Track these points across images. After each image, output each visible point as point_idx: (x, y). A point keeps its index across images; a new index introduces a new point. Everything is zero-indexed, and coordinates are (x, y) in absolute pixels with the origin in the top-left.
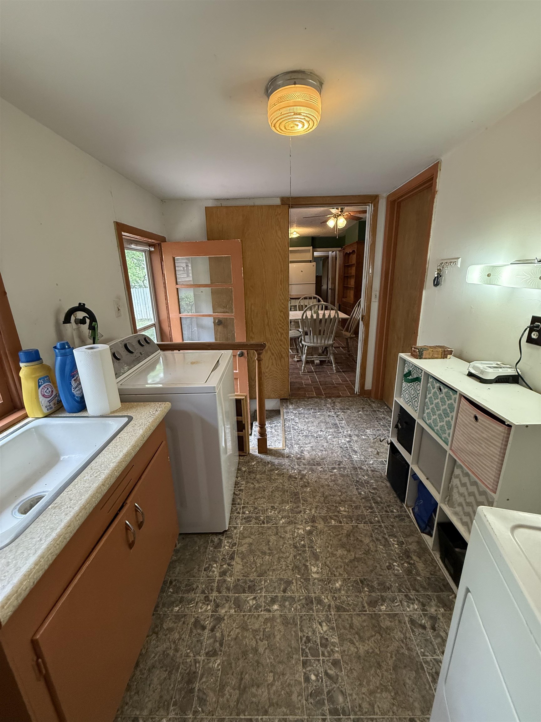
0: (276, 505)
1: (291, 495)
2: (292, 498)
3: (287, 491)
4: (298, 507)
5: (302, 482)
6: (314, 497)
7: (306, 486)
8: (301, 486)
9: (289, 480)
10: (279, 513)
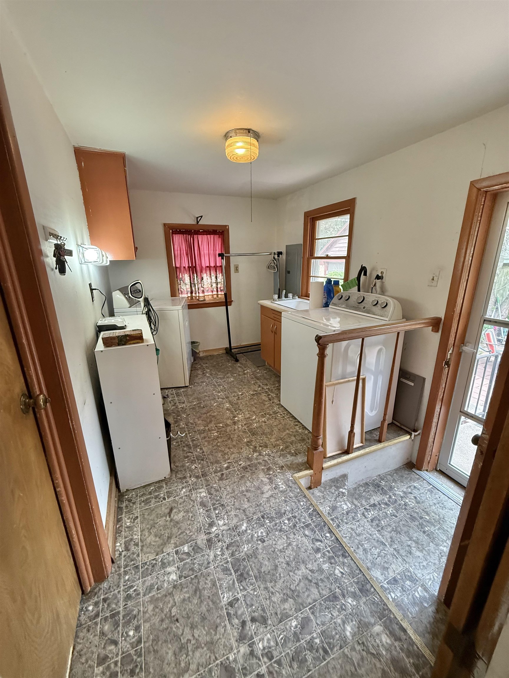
0: (263, 424)
1: (257, 433)
2: (255, 431)
3: (262, 434)
4: (248, 427)
5: (253, 444)
6: (239, 436)
7: (248, 442)
8: (252, 441)
9: (265, 443)
10: (259, 421)
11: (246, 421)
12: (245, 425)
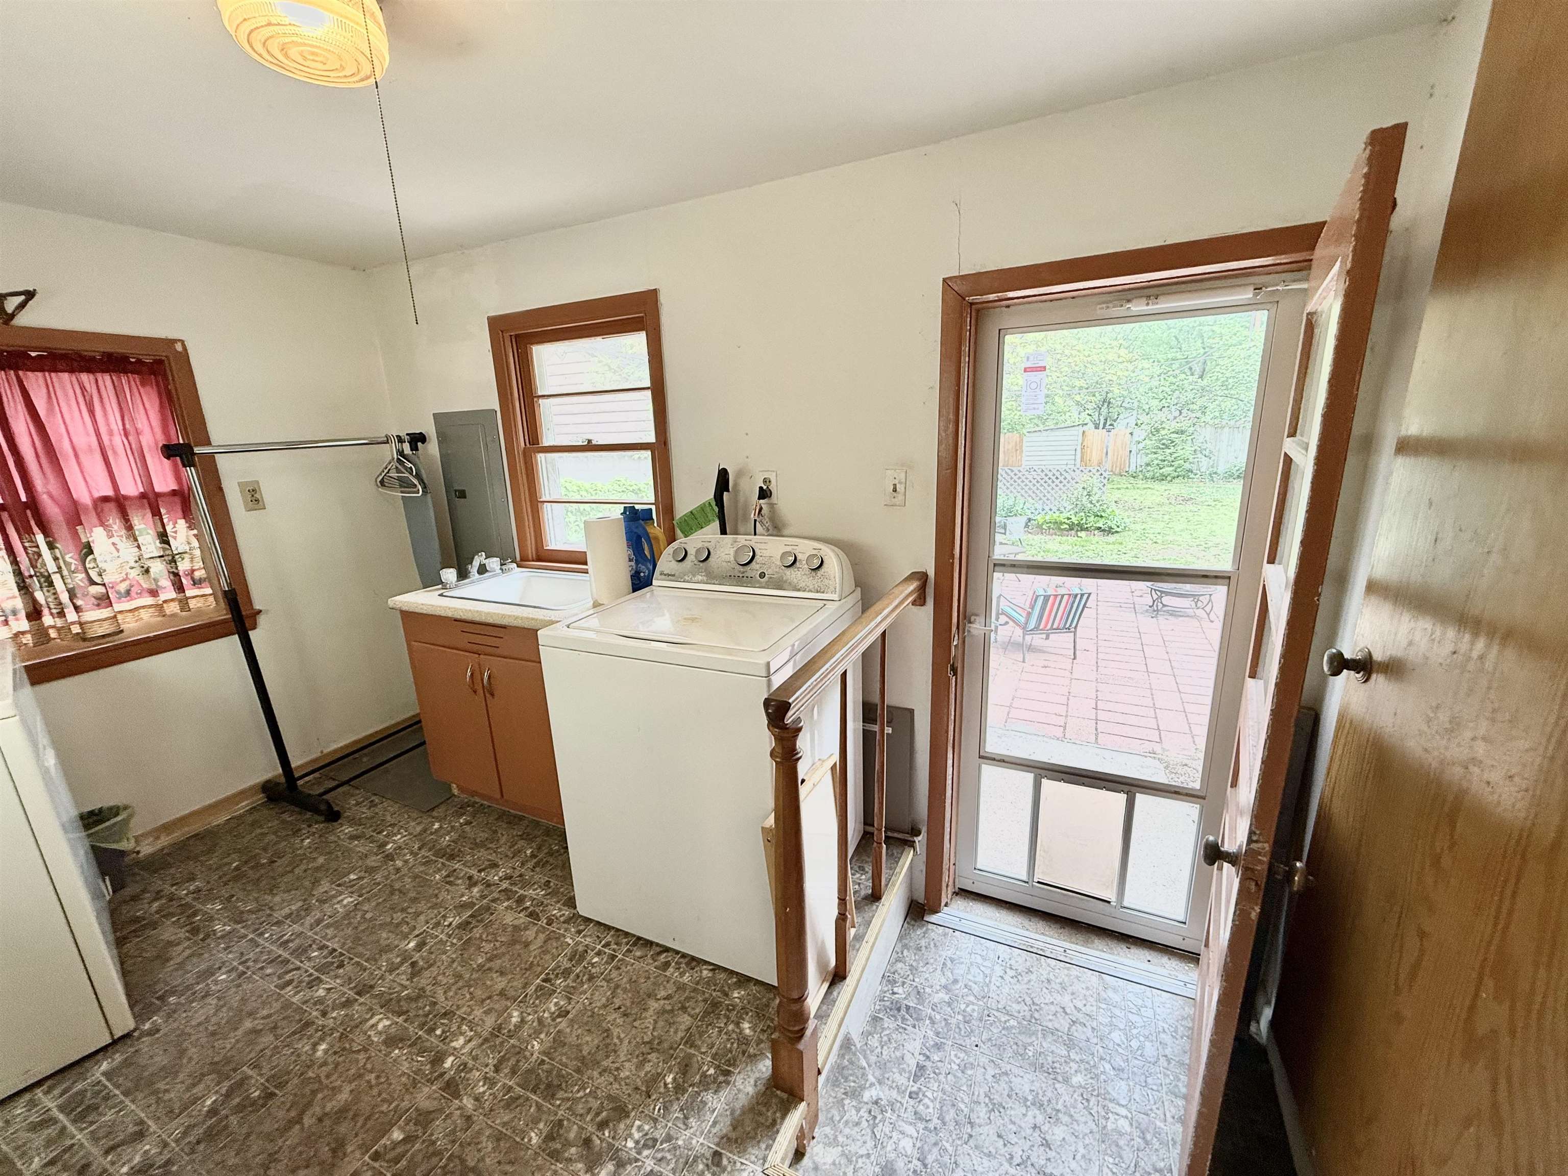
0: (563, 1024)
1: (559, 1075)
2: (549, 1072)
3: (578, 1071)
4: (514, 1072)
11: (493, 1048)
12: (497, 1069)
